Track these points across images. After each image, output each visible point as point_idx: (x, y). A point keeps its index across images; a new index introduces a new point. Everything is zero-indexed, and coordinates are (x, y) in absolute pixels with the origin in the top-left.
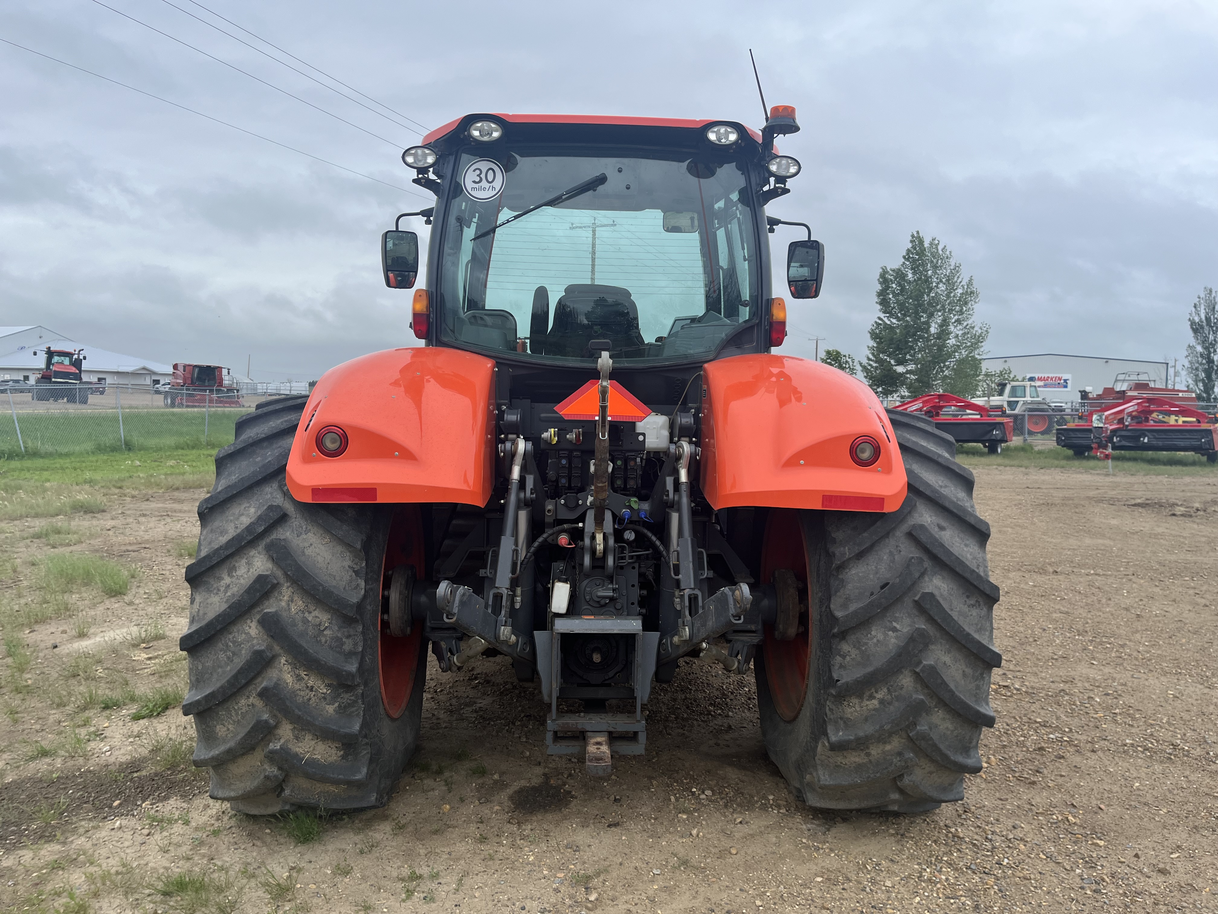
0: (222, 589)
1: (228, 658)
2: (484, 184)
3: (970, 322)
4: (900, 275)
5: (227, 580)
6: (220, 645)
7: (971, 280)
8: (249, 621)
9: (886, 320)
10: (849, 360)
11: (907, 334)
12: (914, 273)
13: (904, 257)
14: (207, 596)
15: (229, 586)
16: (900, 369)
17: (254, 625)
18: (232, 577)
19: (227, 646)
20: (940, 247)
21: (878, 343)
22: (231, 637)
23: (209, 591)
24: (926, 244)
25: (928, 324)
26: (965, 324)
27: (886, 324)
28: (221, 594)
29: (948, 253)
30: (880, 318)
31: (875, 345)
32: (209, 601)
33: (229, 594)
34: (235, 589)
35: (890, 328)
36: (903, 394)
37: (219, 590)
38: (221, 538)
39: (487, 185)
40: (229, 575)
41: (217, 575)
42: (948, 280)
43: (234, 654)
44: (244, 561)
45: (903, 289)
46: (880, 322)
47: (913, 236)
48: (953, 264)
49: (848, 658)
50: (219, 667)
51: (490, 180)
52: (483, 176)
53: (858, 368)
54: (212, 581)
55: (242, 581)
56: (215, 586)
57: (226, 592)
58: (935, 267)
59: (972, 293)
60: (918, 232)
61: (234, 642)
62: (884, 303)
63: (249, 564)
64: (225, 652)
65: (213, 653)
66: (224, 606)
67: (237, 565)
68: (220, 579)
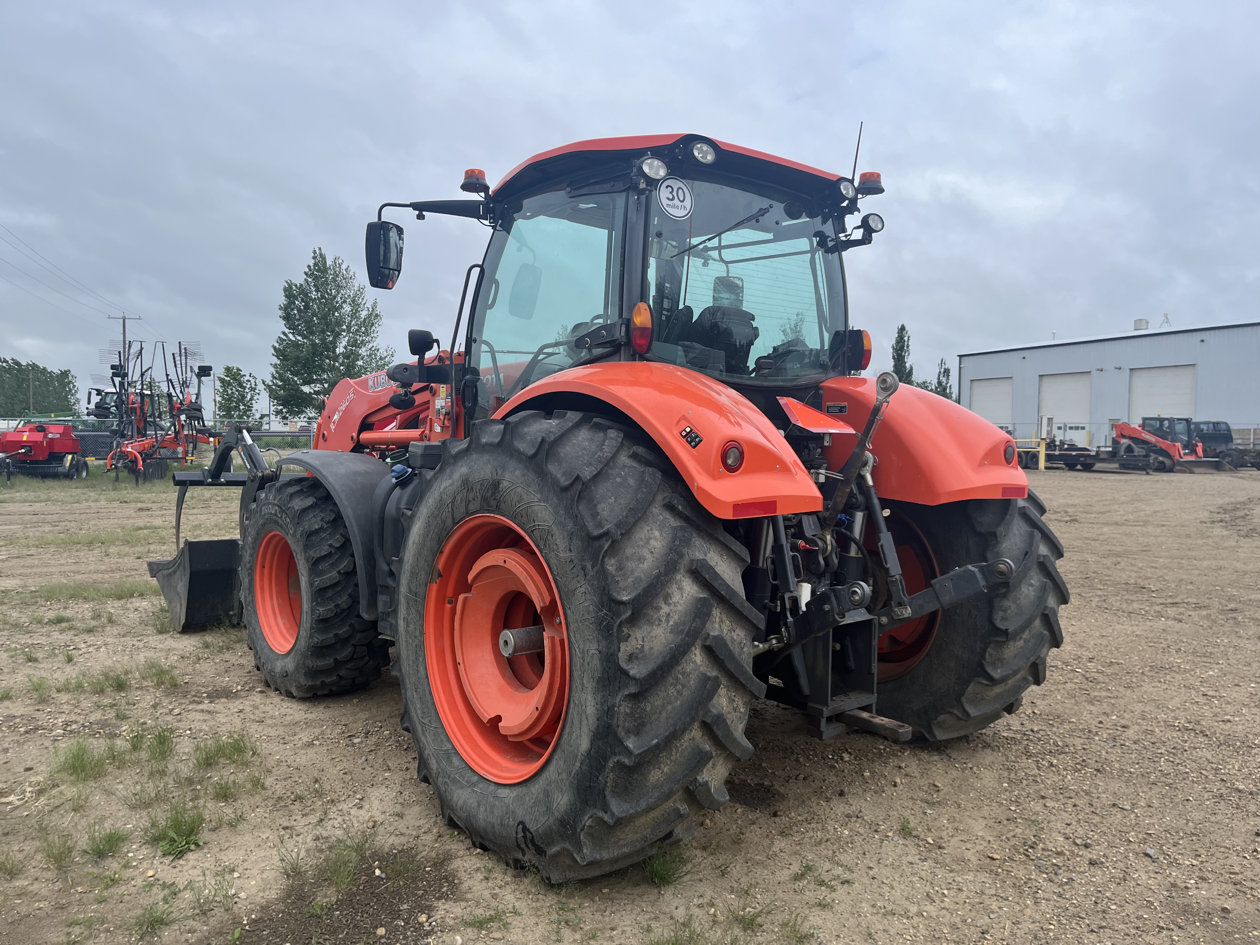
0: (664, 619)
1: (678, 692)
2: (676, 201)
3: (375, 344)
4: (303, 291)
5: (665, 609)
6: (671, 680)
7: (375, 303)
8: (693, 649)
9: (291, 336)
10: (251, 379)
11: (314, 354)
12: (317, 291)
13: (306, 273)
14: (649, 629)
15: (669, 614)
16: (306, 389)
17: (697, 652)
18: (669, 604)
19: (677, 679)
20: (344, 267)
21: (281, 360)
22: (680, 668)
23: (651, 624)
24: (329, 263)
25: (334, 344)
26: (370, 346)
27: (290, 340)
28: (664, 625)
29: (351, 273)
30: (284, 334)
31: (278, 362)
32: (653, 634)
33: (671, 623)
34: (676, 617)
35: (296, 345)
36: (311, 416)
37: (660, 621)
38: (641, 565)
39: (680, 204)
40: (665, 603)
41: (655, 605)
42: (353, 301)
43: (683, 686)
44: (674, 587)
45: (307, 307)
46: (284, 337)
47: (315, 252)
48: (357, 285)
49: (1009, 611)
50: (669, 703)
51: (681, 199)
52: (675, 193)
53: (261, 387)
54: (651, 612)
55: (680, 608)
56: (655, 617)
57: (667, 621)
58: (339, 287)
59: (377, 315)
60: (320, 249)
61: (683, 674)
62: (287, 318)
63: (680, 589)
64: (675, 685)
65: (663, 689)
66: (670, 637)
67: (670, 592)
68: (658, 609)
